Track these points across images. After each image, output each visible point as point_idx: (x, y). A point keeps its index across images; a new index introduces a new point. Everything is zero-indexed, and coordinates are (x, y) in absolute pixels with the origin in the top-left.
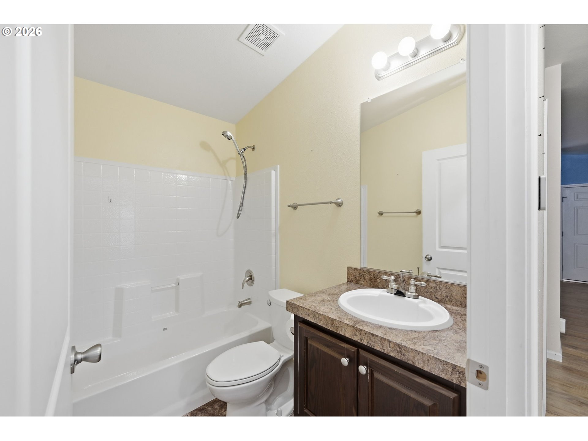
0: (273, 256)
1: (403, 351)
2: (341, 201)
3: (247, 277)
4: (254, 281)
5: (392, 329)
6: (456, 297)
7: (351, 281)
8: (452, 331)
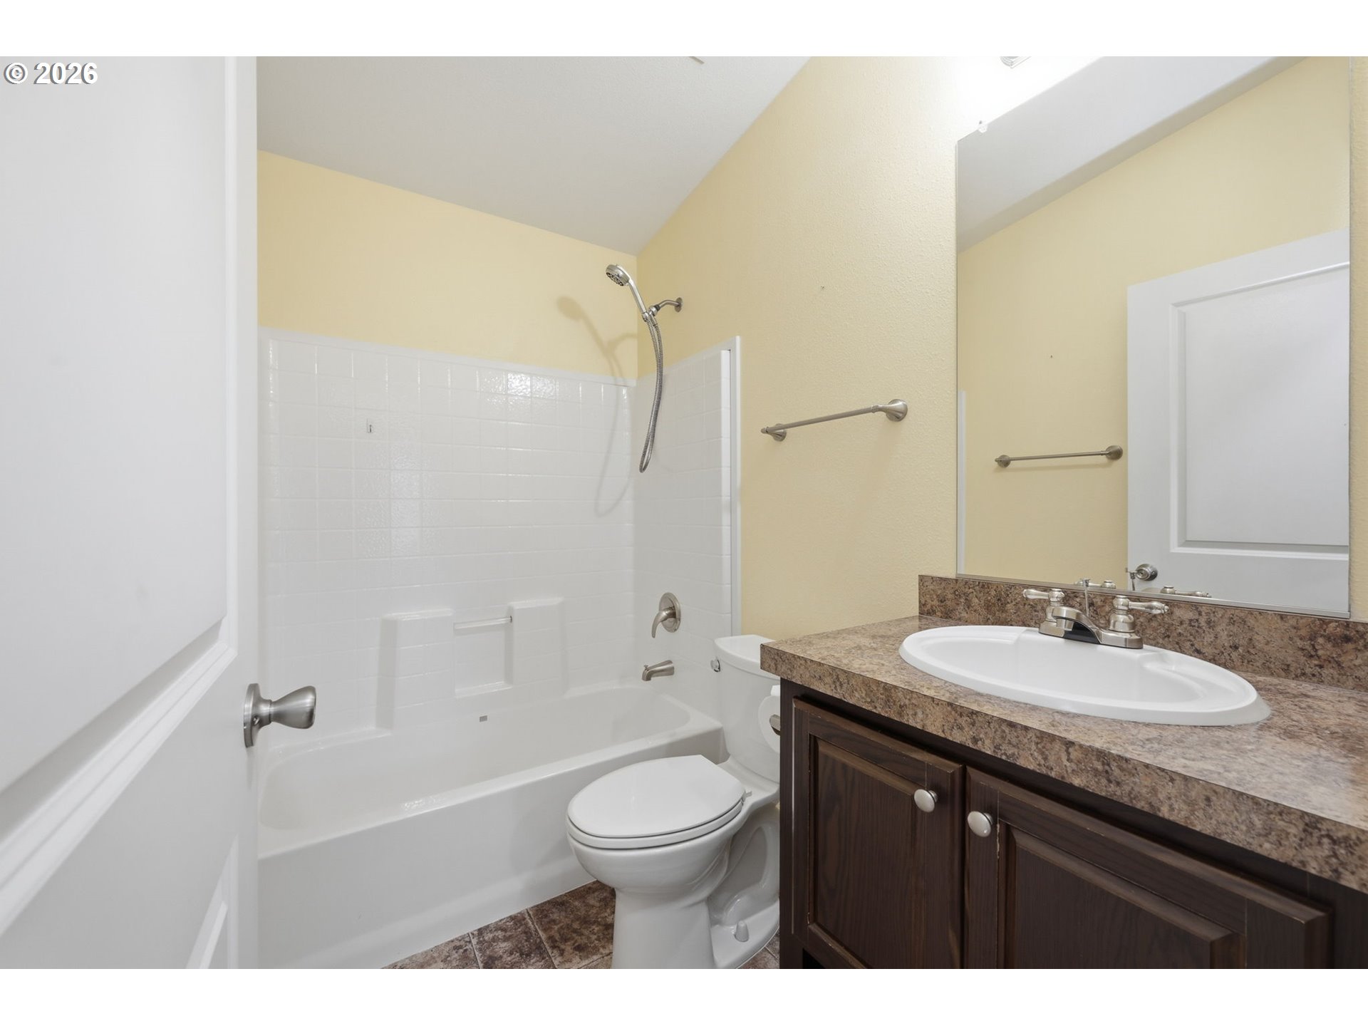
0: (726, 558)
1: (1117, 772)
2: (902, 408)
3: (664, 610)
4: (679, 620)
5: (1071, 715)
6: (1267, 648)
7: (931, 612)
8: (1274, 731)
